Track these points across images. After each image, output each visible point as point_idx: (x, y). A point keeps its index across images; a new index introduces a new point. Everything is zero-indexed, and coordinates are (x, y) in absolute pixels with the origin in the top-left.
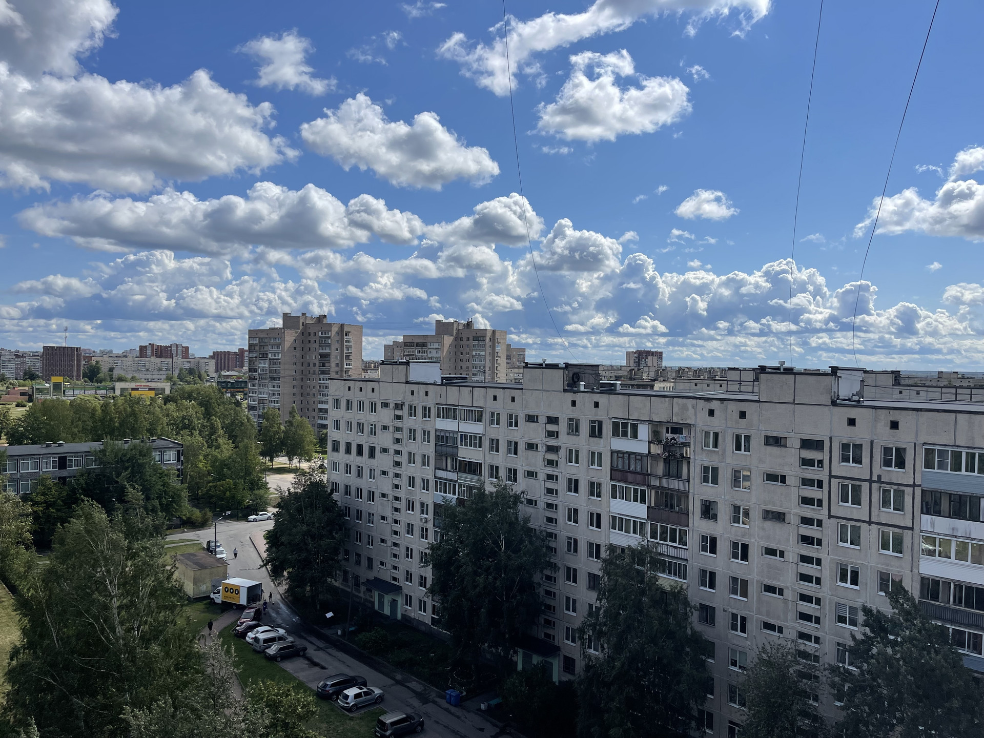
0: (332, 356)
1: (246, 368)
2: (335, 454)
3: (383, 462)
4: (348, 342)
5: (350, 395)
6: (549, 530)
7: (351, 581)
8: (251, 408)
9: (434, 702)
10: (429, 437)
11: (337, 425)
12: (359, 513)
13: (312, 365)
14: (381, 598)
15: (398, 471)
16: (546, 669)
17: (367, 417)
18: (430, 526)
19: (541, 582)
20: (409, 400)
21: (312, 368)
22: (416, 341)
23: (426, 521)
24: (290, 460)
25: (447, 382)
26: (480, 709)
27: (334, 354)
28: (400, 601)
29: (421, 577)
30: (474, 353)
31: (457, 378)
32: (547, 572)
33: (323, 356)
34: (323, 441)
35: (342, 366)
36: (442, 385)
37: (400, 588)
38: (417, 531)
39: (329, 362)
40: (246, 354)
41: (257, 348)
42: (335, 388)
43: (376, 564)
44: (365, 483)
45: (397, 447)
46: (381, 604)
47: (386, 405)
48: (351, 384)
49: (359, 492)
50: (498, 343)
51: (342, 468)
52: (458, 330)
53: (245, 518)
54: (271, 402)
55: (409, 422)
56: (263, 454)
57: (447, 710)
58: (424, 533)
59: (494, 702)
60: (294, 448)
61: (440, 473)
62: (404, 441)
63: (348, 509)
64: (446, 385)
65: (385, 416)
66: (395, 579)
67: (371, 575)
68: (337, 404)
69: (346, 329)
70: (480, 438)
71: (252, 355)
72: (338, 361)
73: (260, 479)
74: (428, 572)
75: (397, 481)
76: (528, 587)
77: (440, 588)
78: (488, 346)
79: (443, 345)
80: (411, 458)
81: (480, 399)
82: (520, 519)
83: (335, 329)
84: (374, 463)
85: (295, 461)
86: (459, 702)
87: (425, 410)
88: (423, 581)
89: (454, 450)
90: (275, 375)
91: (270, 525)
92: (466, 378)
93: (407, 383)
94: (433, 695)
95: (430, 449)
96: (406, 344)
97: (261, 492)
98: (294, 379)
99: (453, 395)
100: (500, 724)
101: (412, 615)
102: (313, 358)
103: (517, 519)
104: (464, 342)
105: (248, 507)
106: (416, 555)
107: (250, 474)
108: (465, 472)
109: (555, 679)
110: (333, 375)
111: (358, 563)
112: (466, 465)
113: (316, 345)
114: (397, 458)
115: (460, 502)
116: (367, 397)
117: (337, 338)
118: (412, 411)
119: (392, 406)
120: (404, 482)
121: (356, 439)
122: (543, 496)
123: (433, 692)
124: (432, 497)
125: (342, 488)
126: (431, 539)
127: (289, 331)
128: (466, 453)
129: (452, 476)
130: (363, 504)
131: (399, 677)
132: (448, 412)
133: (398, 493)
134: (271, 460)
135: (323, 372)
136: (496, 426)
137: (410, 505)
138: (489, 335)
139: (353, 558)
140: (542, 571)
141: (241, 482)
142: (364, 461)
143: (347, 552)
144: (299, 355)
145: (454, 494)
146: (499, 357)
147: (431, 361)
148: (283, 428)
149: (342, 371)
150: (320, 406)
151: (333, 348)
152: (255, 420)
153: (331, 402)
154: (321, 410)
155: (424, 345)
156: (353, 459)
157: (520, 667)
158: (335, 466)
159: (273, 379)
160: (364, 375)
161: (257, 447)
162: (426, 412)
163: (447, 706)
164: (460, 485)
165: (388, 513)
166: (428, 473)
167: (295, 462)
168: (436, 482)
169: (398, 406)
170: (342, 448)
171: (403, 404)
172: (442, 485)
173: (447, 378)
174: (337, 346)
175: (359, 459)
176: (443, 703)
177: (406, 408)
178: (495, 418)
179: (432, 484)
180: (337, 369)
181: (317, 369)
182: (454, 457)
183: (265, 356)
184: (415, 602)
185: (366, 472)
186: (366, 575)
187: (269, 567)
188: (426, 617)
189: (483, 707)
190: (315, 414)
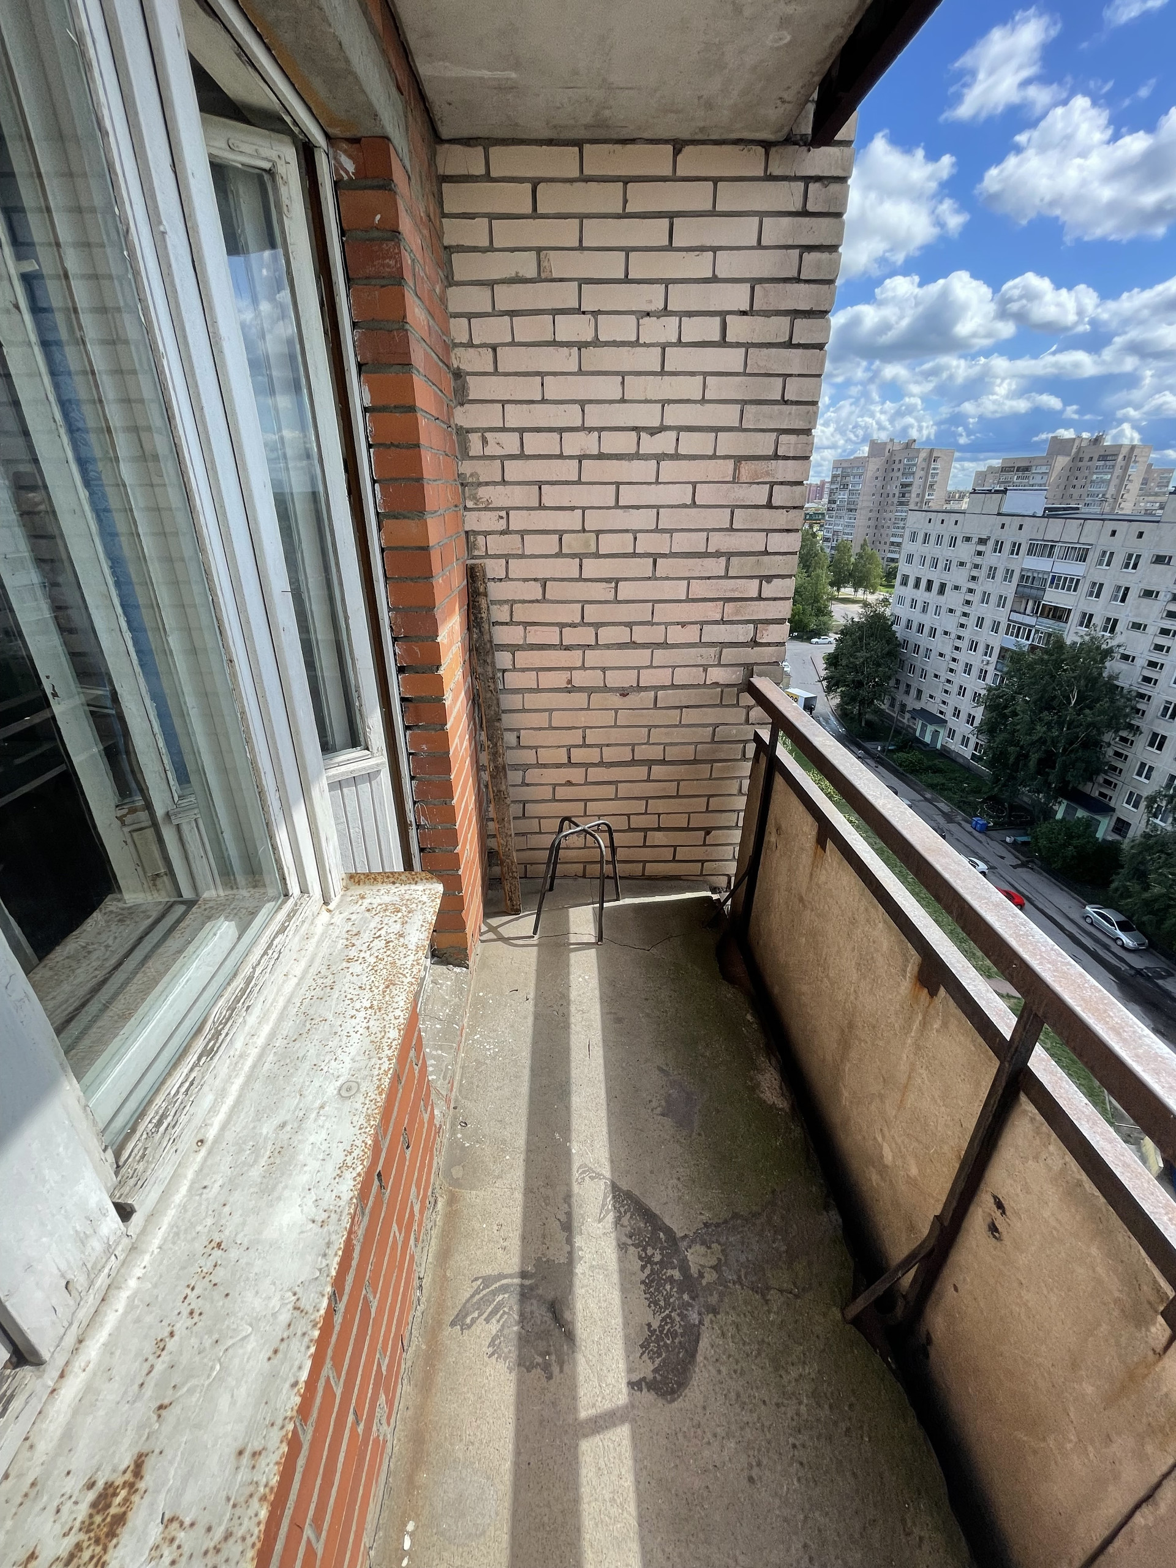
0: (914, 486)
1: (825, 500)
2: (903, 588)
3: (952, 599)
4: (934, 469)
5: (930, 529)
6: (1140, 691)
7: (897, 708)
8: (826, 540)
9: (960, 824)
10: (1011, 577)
11: (910, 559)
12: (917, 648)
13: (891, 495)
14: (924, 726)
15: (966, 610)
16: (1090, 826)
17: (944, 552)
18: (991, 669)
19: (1112, 742)
20: (997, 534)
21: (890, 499)
22: (1017, 465)
23: (988, 663)
24: (856, 591)
25: (1051, 513)
26: (1005, 841)
27: (917, 483)
28: (943, 733)
29: (970, 715)
30: (1095, 477)
31: (1065, 509)
32: (1124, 734)
33: (904, 485)
34: (890, 575)
35: (923, 496)
36: (1043, 516)
37: (946, 722)
38: (975, 672)
39: (910, 492)
40: (827, 485)
41: (839, 479)
42: (915, 521)
43: (925, 696)
44: (928, 620)
45: (972, 585)
46: (923, 731)
47: (968, 539)
48: (933, 515)
49: (921, 628)
50: (1135, 462)
51: (908, 602)
52: (1079, 448)
53: (808, 640)
54: (844, 534)
55: (991, 558)
56: (832, 584)
57: (970, 833)
58: (983, 675)
59: (1020, 839)
60: (860, 580)
61: (1015, 617)
62: (980, 580)
63: (906, 642)
64: (1049, 517)
65: (965, 552)
66: (941, 713)
67: (918, 706)
68: (913, 537)
69: (935, 455)
70: (1078, 581)
71: (833, 487)
72: (919, 491)
73: (826, 607)
74: (979, 713)
75: (963, 620)
76: (1093, 744)
77: (989, 728)
78: (1118, 467)
79: (1052, 469)
80: (985, 598)
81: (1093, 535)
82: (1105, 674)
83: (923, 455)
84: (941, 600)
85: (861, 591)
86: (985, 830)
87: (1014, 546)
88: (971, 719)
89: (1041, 593)
90: (852, 507)
91: (831, 649)
92: (1078, 509)
93: (999, 514)
94: (959, 818)
95: (1010, 590)
96: (1004, 469)
97: (825, 618)
98: (871, 511)
99: (1054, 530)
100: (1024, 859)
101: (952, 747)
102: (894, 489)
103: (1100, 674)
104: (1085, 463)
105: (812, 631)
106: (969, 694)
107: (818, 602)
108: (1047, 617)
109: (1100, 835)
110: (912, 507)
111: (907, 692)
112: (1050, 610)
113: (899, 474)
114: (969, 597)
115: (1033, 648)
116: (949, 530)
117: (924, 465)
118: (999, 547)
119: (975, 540)
120: (971, 622)
121: (926, 574)
122: (1146, 653)
123: (960, 816)
124: (1000, 640)
125: (903, 622)
126: (989, 680)
127: (873, 459)
128: (1054, 597)
129: (1031, 620)
130: (923, 640)
131: (928, 796)
132: (1046, 549)
133: (962, 632)
134: (838, 590)
135: (901, 504)
136: (1104, 567)
137: (974, 646)
138: (1124, 452)
139: (903, 687)
140: (1116, 732)
141: (809, 608)
142: (932, 597)
143: (898, 682)
144: (879, 485)
145: (1028, 639)
146: (1131, 481)
147: (1032, 488)
148: (853, 560)
149: (922, 502)
150: (893, 539)
151: (917, 476)
152: (828, 551)
153: (907, 534)
154: (892, 544)
155: (1027, 469)
156: (921, 595)
157: (1059, 816)
158: (901, 600)
159: (851, 510)
160: (948, 507)
161: (827, 577)
162: (1016, 549)
163: (971, 830)
164: (1037, 631)
165: (948, 651)
166: (1002, 615)
167: (860, 594)
168: (1009, 625)
169: (982, 541)
170: (911, 582)
171: (989, 538)
172: (1015, 629)
173: (1050, 509)
174: (922, 473)
175: (927, 594)
176: (968, 827)
177: (991, 544)
178: (1107, 558)
179: (1003, 628)
180: (918, 500)
181: (896, 500)
182: (1037, 601)
183: (845, 486)
184: (958, 738)
185: (931, 609)
186: (912, 703)
187: (825, 683)
188: (967, 752)
189: (1008, 839)
190: (887, 547)
